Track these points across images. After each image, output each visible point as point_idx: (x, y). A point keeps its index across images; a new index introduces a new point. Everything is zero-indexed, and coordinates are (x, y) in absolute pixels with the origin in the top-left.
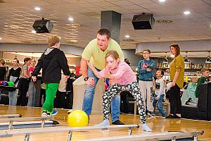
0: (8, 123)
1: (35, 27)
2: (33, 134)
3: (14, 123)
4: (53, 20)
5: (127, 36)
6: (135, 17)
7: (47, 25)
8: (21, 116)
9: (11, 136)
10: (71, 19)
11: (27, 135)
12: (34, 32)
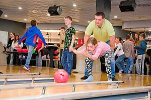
0: (31, 79)
1: (49, 12)
3: (36, 79)
4: (62, 6)
5: (116, 17)
6: (122, 3)
7: (58, 10)
8: (40, 74)
9: (33, 88)
10: (75, 5)
11: (44, 88)
12: (49, 15)
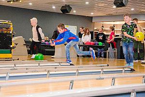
0: (100, 70)
1: (115, 4)
2: (117, 77)
3: (104, 70)
7: (124, 1)
8: (108, 66)
9: (103, 79)
11: (113, 79)
12: (115, 7)
